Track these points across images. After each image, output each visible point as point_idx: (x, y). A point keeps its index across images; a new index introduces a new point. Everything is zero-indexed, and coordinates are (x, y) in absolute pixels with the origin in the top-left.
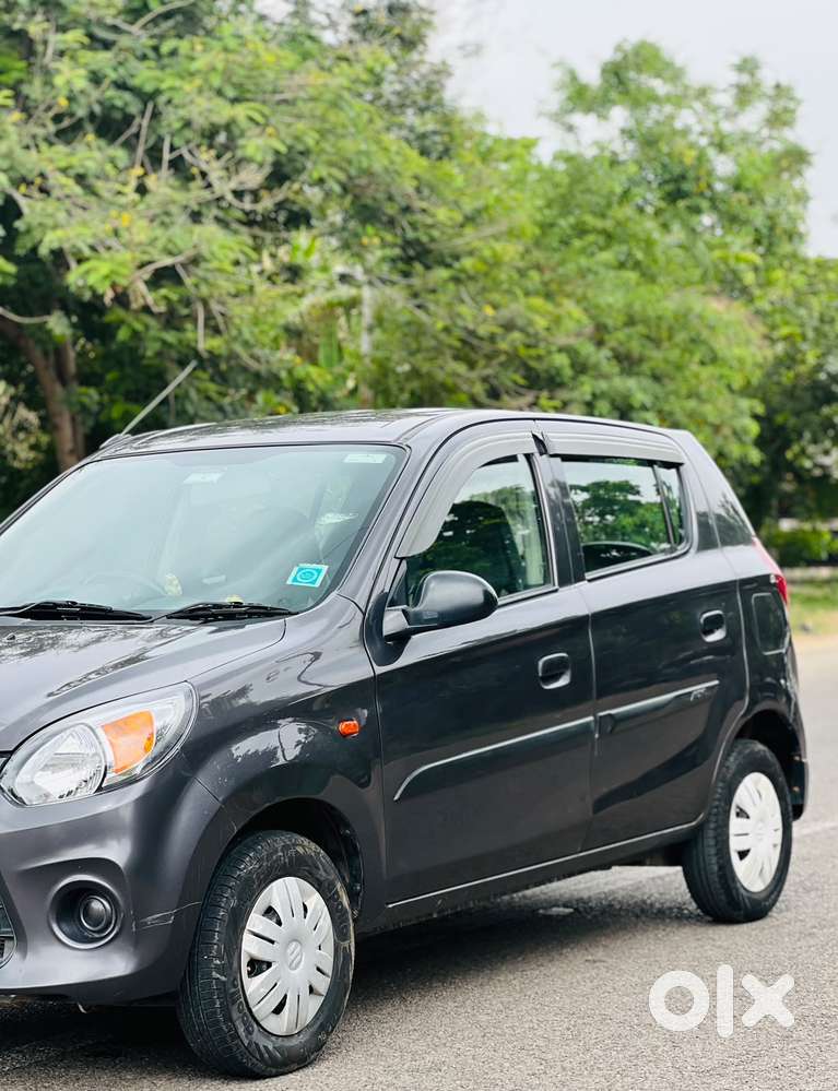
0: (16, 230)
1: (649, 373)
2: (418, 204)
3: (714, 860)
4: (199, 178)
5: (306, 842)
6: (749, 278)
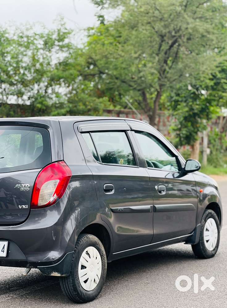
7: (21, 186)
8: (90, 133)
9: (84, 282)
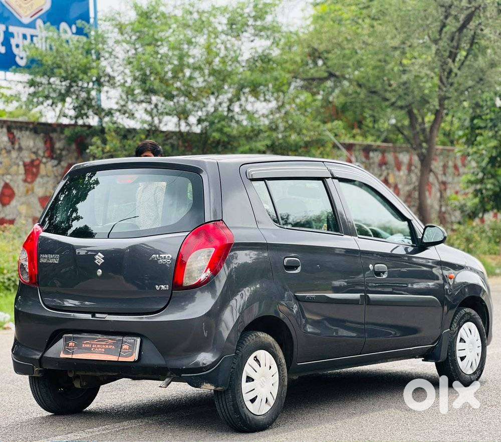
7: (159, 256)
8: (266, 181)
9: (250, 400)
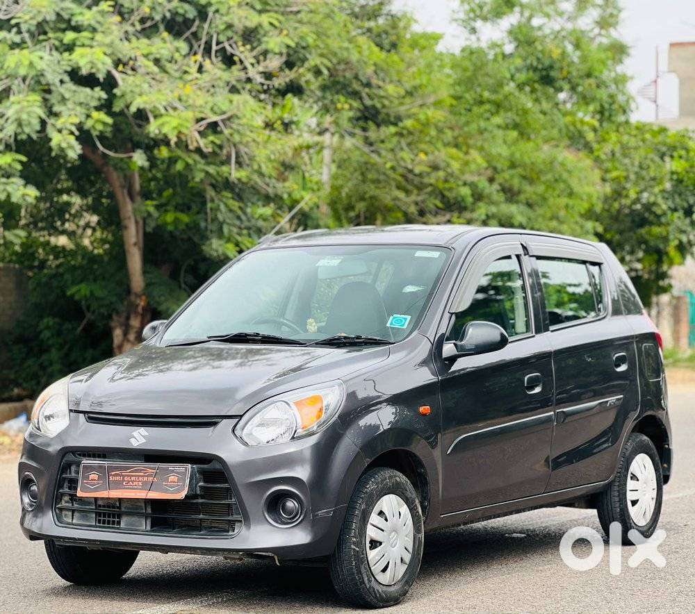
0: (115, 95)
1: (525, 202)
2: (374, 81)
3: (618, 505)
4: (238, 63)
5: (401, 475)
6: (590, 136)
